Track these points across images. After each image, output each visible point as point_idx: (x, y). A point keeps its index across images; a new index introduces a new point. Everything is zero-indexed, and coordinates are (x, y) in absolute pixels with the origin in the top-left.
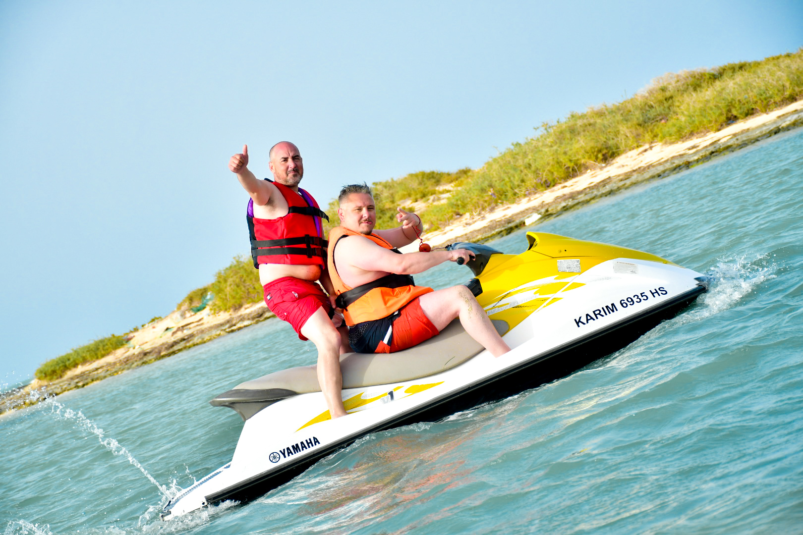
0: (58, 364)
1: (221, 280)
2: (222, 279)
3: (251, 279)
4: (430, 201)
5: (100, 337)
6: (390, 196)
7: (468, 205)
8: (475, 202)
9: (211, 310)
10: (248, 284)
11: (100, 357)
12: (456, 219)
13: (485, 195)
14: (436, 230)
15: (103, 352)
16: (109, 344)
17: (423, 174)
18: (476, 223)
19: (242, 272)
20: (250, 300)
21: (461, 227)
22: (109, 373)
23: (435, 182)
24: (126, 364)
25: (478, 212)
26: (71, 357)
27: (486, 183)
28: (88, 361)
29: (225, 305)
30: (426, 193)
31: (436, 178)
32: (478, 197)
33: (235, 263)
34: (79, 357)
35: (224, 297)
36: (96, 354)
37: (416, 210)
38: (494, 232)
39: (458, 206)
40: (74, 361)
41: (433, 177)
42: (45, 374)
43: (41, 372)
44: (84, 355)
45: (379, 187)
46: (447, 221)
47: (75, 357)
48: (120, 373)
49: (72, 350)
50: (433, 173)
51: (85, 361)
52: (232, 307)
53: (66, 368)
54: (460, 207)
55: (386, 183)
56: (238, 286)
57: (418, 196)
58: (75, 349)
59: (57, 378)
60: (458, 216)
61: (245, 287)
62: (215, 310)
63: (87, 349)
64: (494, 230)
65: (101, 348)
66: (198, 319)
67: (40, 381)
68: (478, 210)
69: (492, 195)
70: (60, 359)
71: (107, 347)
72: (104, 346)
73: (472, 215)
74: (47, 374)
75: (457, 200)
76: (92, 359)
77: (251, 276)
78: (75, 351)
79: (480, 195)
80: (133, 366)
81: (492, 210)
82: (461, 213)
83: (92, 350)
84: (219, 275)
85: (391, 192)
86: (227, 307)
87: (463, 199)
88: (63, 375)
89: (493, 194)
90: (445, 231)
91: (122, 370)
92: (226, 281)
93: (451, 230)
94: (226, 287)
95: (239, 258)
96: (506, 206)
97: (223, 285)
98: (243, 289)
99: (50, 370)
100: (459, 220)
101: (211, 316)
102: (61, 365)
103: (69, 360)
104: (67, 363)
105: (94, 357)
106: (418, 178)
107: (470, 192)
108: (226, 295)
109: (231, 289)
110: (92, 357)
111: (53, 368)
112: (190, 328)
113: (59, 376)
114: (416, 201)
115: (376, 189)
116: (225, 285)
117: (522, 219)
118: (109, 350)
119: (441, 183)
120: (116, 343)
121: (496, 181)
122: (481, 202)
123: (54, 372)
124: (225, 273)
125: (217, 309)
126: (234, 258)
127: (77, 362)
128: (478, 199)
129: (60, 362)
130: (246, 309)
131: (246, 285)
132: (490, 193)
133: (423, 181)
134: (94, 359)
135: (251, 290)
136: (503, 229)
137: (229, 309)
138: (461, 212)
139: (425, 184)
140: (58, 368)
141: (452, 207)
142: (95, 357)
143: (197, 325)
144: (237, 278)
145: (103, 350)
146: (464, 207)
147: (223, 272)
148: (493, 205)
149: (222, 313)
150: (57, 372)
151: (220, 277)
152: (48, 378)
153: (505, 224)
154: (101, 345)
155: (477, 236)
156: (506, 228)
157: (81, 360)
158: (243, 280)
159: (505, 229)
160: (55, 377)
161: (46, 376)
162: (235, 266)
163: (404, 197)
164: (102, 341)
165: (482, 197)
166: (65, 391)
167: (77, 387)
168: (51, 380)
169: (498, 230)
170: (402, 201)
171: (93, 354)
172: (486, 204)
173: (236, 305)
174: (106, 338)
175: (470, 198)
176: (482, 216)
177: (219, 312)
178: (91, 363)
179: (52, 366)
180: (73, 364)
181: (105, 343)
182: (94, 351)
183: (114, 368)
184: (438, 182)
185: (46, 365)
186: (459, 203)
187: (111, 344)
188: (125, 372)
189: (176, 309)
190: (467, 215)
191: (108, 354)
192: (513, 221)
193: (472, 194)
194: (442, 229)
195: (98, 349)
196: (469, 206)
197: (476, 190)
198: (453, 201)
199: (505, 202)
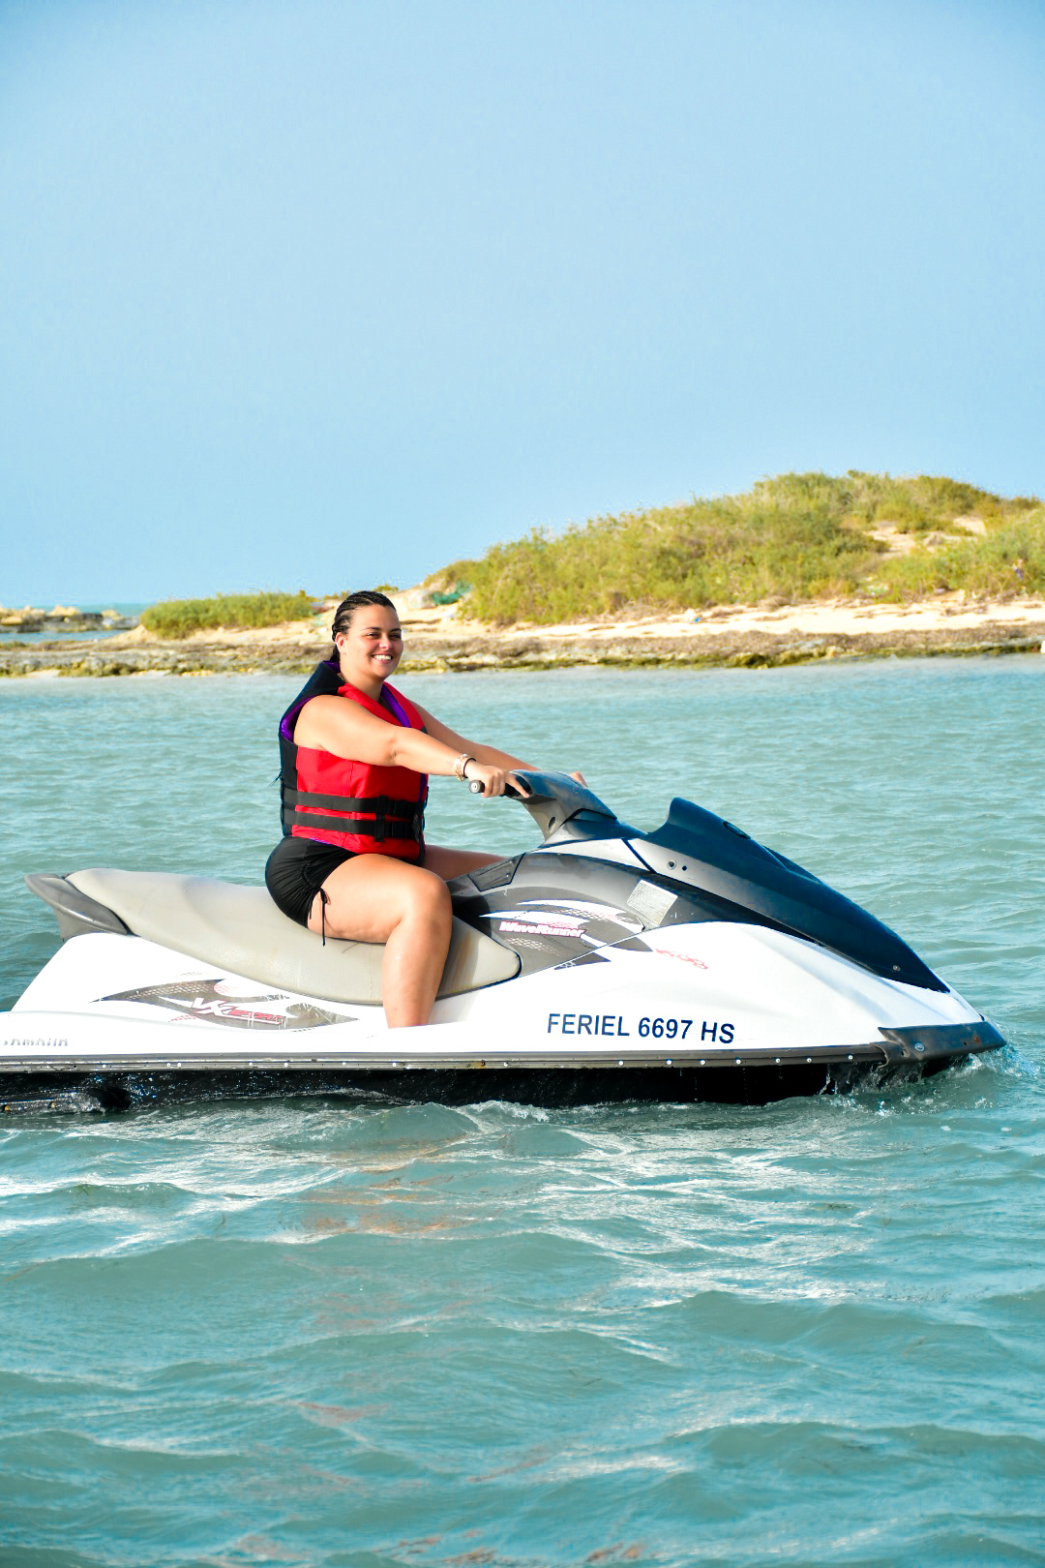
0: (185, 612)
1: (495, 563)
2: (498, 560)
3: (547, 580)
4: (926, 541)
5: (274, 591)
6: (870, 504)
7: (969, 576)
8: (983, 575)
9: (460, 609)
10: (538, 585)
11: (259, 624)
12: (939, 595)
13: (1006, 567)
14: (894, 602)
15: (267, 618)
16: (283, 606)
17: (947, 485)
18: (966, 615)
19: (535, 560)
20: (532, 616)
21: (937, 615)
22: (234, 663)
23: (961, 507)
24: (269, 659)
25: (979, 596)
26: (211, 607)
27: (1018, 545)
28: (238, 625)
29: (485, 611)
30: (928, 523)
31: (965, 498)
32: (992, 568)
33: (531, 539)
34: (225, 612)
35: (488, 594)
36: (255, 618)
37: (892, 549)
38: (976, 646)
39: (951, 571)
40: (215, 616)
41: (962, 497)
42: (159, 622)
43: (153, 616)
44: (234, 612)
45: (858, 483)
46: (921, 593)
47: (219, 610)
48: (250, 670)
49: (219, 595)
50: (967, 487)
51: (232, 623)
52: (497, 618)
53: (197, 624)
54: (954, 574)
55: (873, 479)
56: (519, 583)
57: (912, 524)
58: (224, 595)
59: (176, 637)
60: (941, 590)
61: (530, 588)
62: (465, 611)
63: (242, 603)
64: (979, 641)
65: (267, 609)
66: (431, 619)
67: (146, 632)
68: (982, 591)
69: (1017, 571)
70: (192, 604)
71: (277, 611)
72: (273, 607)
73: (968, 596)
74: (162, 623)
75: (952, 560)
76: (245, 624)
77: (550, 574)
78: (223, 600)
79: (996, 564)
80: (278, 666)
81: (1007, 600)
82: (950, 587)
83: (250, 607)
84: (495, 553)
85: (875, 498)
86: (488, 614)
87: (963, 561)
88: (189, 635)
89: (1020, 571)
90: (907, 611)
91: (257, 667)
92: (501, 567)
93: (919, 613)
94: (497, 579)
95: (542, 531)
96: (1035, 602)
97: (493, 573)
98: (527, 592)
99: (168, 619)
100: (942, 598)
101: (456, 622)
102: (190, 615)
103: (207, 611)
104: (202, 617)
105: (249, 620)
106: (933, 489)
107: (982, 553)
108: (492, 593)
109: (506, 585)
110: (246, 619)
111: (174, 617)
112: (411, 631)
113: (180, 633)
114: (905, 533)
115: (851, 484)
116: (496, 574)
117: (1039, 638)
118: (279, 619)
119: (972, 512)
120: (297, 609)
121: (1036, 548)
122: (993, 579)
123: (174, 623)
124: (506, 552)
125: (470, 612)
126: (533, 530)
127: (219, 619)
128: (990, 571)
129: (190, 609)
130: (519, 629)
131: (533, 586)
132: (1015, 567)
133: (941, 497)
134: (249, 626)
135: (539, 598)
136: (996, 645)
137: (490, 619)
138: (952, 584)
139: (942, 504)
140: (182, 618)
141: (939, 571)
142: (252, 622)
143: (425, 630)
144: (523, 568)
145: (270, 614)
146: (961, 575)
147: (503, 548)
148: (1012, 591)
149: (475, 623)
150: (180, 625)
151: (494, 556)
152: (161, 630)
153: (1005, 636)
154: (270, 603)
155: (944, 642)
156: (1003, 644)
157: (227, 618)
158: (532, 575)
159: (1000, 647)
160: (173, 633)
161: (158, 626)
162: (529, 545)
163: (890, 516)
164: (272, 598)
165: (1000, 570)
166: (153, 668)
167: (174, 669)
168: (164, 636)
169: (985, 644)
170: (884, 522)
171: (250, 615)
172: (1000, 586)
173: (506, 615)
174: (283, 595)
175: (977, 563)
176: (983, 604)
177: (473, 618)
178: (240, 631)
179: (174, 612)
180: (212, 620)
181: (277, 603)
182: (253, 611)
183: (247, 656)
184: (966, 509)
185: (166, 607)
186: (954, 566)
187: (287, 608)
188: (258, 673)
189: (422, 584)
190: (960, 595)
191: (275, 624)
192: (1024, 636)
193: (983, 558)
194: (906, 605)
195: (261, 609)
196: (969, 580)
197: (993, 552)
198: (945, 559)
199: (1037, 592)
